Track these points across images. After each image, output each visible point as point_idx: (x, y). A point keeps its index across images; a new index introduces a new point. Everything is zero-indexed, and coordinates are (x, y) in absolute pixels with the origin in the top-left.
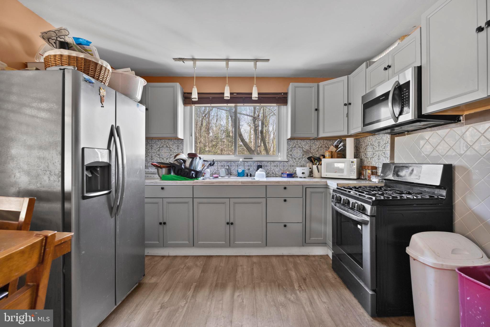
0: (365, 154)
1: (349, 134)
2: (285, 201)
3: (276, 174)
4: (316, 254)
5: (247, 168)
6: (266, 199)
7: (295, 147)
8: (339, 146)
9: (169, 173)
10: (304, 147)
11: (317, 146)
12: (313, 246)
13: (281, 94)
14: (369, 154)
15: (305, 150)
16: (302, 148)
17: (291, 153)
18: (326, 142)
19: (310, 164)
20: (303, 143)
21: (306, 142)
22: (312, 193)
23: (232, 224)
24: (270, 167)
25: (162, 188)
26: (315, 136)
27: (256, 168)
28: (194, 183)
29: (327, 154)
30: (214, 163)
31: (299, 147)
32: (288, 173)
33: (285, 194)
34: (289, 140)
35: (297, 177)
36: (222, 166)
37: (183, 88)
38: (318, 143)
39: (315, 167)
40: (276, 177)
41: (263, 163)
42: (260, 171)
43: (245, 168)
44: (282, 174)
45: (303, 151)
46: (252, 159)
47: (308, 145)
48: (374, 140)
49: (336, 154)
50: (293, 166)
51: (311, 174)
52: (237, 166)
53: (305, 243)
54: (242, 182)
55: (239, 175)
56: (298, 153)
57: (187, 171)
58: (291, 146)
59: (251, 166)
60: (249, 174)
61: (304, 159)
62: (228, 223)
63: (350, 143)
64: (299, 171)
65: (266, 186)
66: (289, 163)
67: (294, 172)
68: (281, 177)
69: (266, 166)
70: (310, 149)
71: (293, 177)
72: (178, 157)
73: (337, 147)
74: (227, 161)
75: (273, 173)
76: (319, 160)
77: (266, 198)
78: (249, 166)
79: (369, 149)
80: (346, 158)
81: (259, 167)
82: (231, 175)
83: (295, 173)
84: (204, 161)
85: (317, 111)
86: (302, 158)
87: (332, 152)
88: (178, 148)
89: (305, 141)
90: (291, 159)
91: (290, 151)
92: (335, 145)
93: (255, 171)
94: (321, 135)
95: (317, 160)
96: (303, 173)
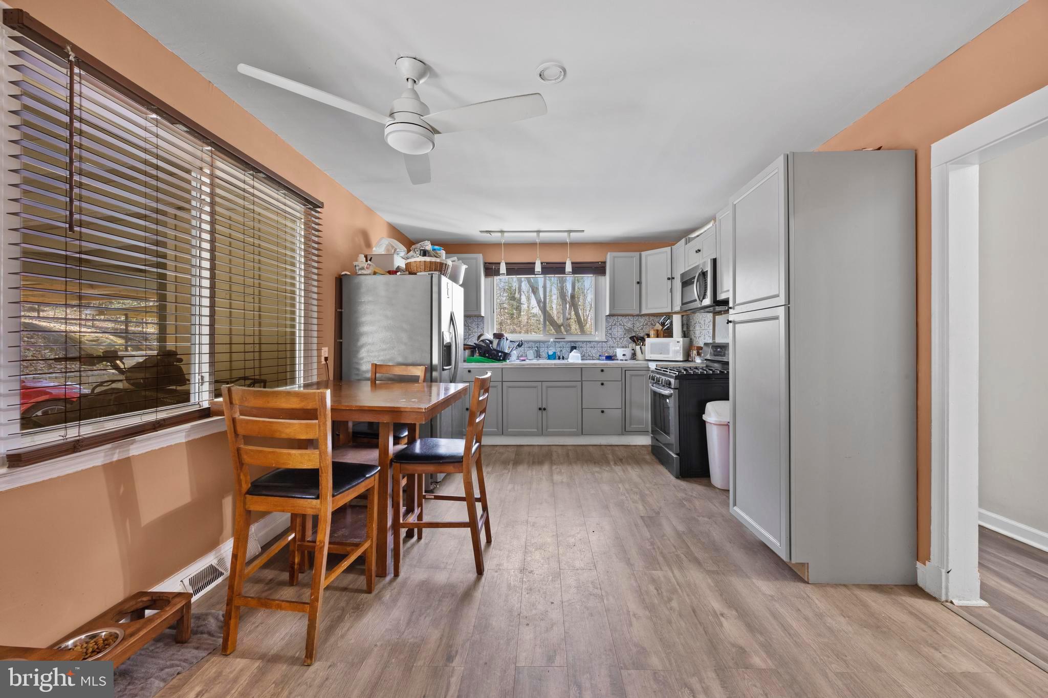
0: (694, 332)
1: (673, 311)
2: (602, 384)
3: (593, 357)
4: (637, 444)
5: (559, 349)
6: (582, 383)
7: (615, 324)
8: (666, 324)
9: (472, 354)
10: (625, 324)
11: (642, 324)
12: (634, 435)
13: (598, 262)
14: (697, 333)
15: (627, 328)
16: (624, 325)
17: (610, 332)
18: (652, 319)
19: (632, 345)
20: (625, 320)
21: (629, 318)
22: (632, 376)
23: (545, 409)
24: (585, 348)
25: (469, 371)
26: (638, 313)
27: (569, 349)
28: (503, 365)
29: (652, 333)
30: (522, 344)
31: (620, 324)
32: (606, 355)
33: (602, 377)
34: (608, 317)
35: (618, 360)
36: (529, 347)
37: (484, 258)
38: (642, 320)
39: (638, 348)
40: (593, 359)
41: (577, 344)
42: (574, 353)
43: (556, 350)
44: (600, 356)
45: (625, 329)
46: (564, 339)
47: (630, 322)
48: (701, 317)
49: (662, 332)
50: (613, 347)
51: (634, 356)
52: (547, 347)
53: (625, 431)
54: (555, 364)
55: (549, 357)
56: (618, 332)
57: (494, 353)
58: (610, 324)
59: (564, 347)
60: (561, 357)
61: (625, 339)
62: (540, 409)
63: (677, 321)
64: (619, 352)
65: (581, 369)
66: (608, 344)
67: (614, 354)
68: (599, 359)
69: (582, 347)
70: (634, 326)
71: (613, 360)
72: (482, 338)
73: (663, 324)
74: (535, 342)
75: (589, 356)
76: (643, 339)
77: (582, 381)
78: (560, 347)
79: (697, 328)
80: (672, 337)
81: (573, 348)
82: (540, 358)
83: (616, 356)
84: (511, 341)
85: (639, 285)
86: (624, 338)
87: (657, 330)
88: (478, 327)
89: (627, 317)
90: (610, 339)
91: (609, 329)
92: (661, 323)
93: (568, 353)
94: (644, 312)
95: (640, 340)
96: (624, 355)
